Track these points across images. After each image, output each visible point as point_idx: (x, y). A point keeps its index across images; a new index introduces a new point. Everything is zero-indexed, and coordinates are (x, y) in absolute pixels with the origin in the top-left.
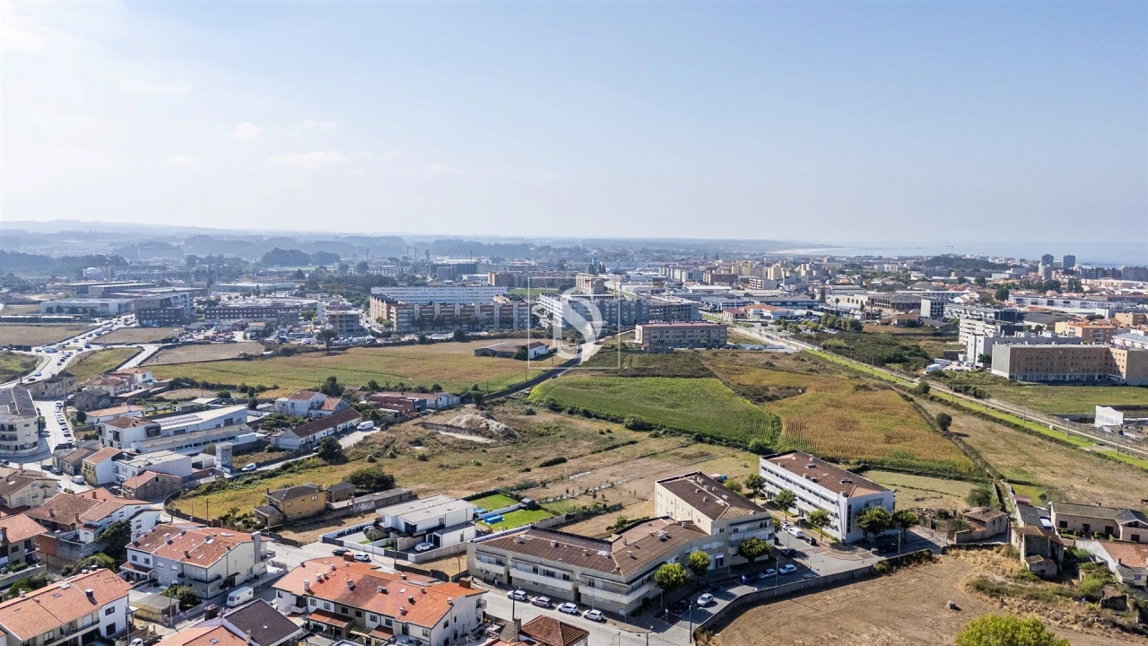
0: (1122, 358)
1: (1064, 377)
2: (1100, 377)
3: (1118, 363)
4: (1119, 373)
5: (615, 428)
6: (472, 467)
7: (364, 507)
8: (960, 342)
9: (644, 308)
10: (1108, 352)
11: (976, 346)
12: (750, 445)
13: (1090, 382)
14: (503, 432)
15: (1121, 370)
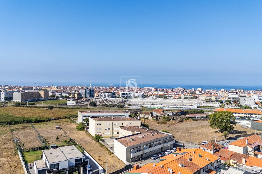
0: (43, 94)
1: (31, 100)
2: (37, 99)
10: (38, 93)
15: (43, 97)
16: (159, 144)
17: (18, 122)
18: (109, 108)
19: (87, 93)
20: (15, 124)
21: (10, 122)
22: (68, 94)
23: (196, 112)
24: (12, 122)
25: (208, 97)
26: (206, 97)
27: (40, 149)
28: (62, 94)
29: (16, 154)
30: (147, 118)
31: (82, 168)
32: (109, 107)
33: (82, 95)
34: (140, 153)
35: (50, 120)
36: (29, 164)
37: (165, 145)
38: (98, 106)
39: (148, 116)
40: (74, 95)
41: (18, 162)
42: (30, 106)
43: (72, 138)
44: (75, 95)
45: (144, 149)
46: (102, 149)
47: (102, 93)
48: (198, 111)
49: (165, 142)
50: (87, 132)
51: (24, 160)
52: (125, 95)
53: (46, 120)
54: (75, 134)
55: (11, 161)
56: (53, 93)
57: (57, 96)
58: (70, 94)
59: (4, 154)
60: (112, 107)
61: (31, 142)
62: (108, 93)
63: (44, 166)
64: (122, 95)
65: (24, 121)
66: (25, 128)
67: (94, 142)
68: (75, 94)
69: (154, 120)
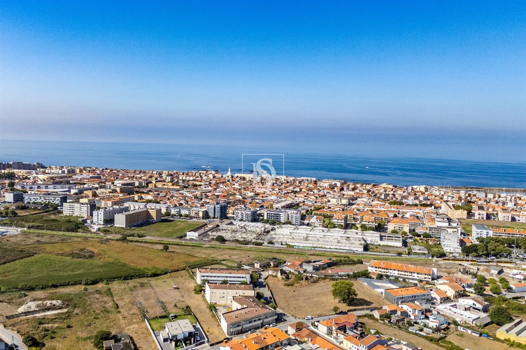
0: (154, 213)
2: (146, 221)
3: (152, 215)
4: (154, 219)
8: (64, 214)
10: (148, 211)
11: (98, 216)
12: (150, 274)
13: (145, 223)
15: (154, 217)
16: (259, 320)
17: (134, 276)
18: (242, 245)
19: (216, 211)
20: (131, 279)
21: (126, 277)
22: (189, 211)
23: (351, 262)
24: (128, 276)
25: (398, 226)
26: (395, 226)
27: (162, 317)
28: (180, 209)
29: (143, 321)
30: (276, 276)
31: (192, 339)
33: (209, 214)
34: (240, 328)
35: (166, 273)
36: (156, 332)
37: (266, 320)
38: (227, 243)
39: (277, 274)
40: (197, 214)
41: (147, 329)
43: (189, 304)
44: (199, 214)
45: (244, 324)
46: (213, 319)
47: (239, 212)
48: (354, 261)
49: (266, 318)
50: (204, 296)
51: (152, 329)
52: (272, 216)
53: (163, 273)
54: (192, 298)
55: (142, 328)
56: (167, 208)
57: (173, 214)
58: (191, 211)
59: (134, 320)
61: (152, 308)
63: (167, 336)
64: (267, 216)
65: (140, 275)
66: (142, 285)
67: (208, 310)
68: (199, 211)
69: (283, 279)
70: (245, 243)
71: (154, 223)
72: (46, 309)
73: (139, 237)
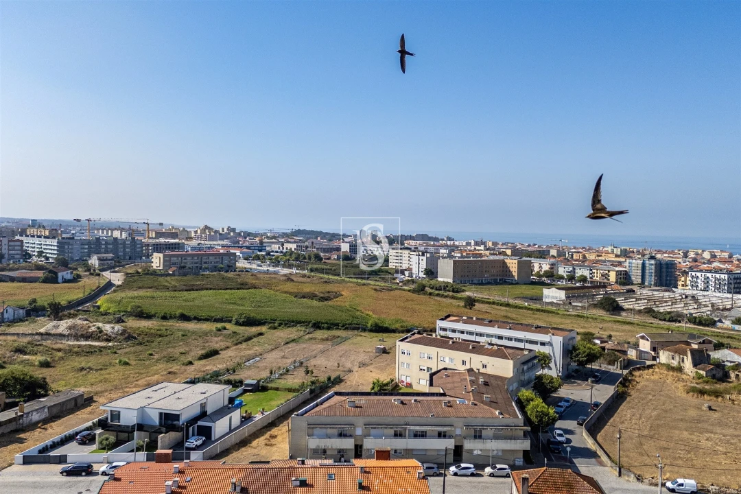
0: (514, 265)
1: (482, 281)
2: (500, 280)
3: (511, 269)
4: (513, 276)
5: (228, 325)
6: (119, 367)
7: (35, 417)
8: (390, 267)
9: (138, 246)
10: (504, 262)
11: (419, 263)
12: (369, 325)
13: (496, 283)
14: (121, 334)
15: (514, 274)
16: (441, 435)
17: (337, 325)
18: (660, 322)
19: (647, 271)
21: (319, 323)
22: (591, 270)
28: (574, 269)
32: (660, 320)
33: (632, 277)
38: (624, 314)
39: (683, 361)
40: (606, 275)
42: (443, 295)
44: (609, 276)
45: (368, 436)
47: (699, 274)
49: (478, 437)
56: (552, 265)
58: (595, 271)
60: (669, 321)
62: (718, 276)
68: (609, 271)
69: (700, 377)
70: (668, 317)
71: (512, 284)
72: (82, 336)
73: (453, 291)
